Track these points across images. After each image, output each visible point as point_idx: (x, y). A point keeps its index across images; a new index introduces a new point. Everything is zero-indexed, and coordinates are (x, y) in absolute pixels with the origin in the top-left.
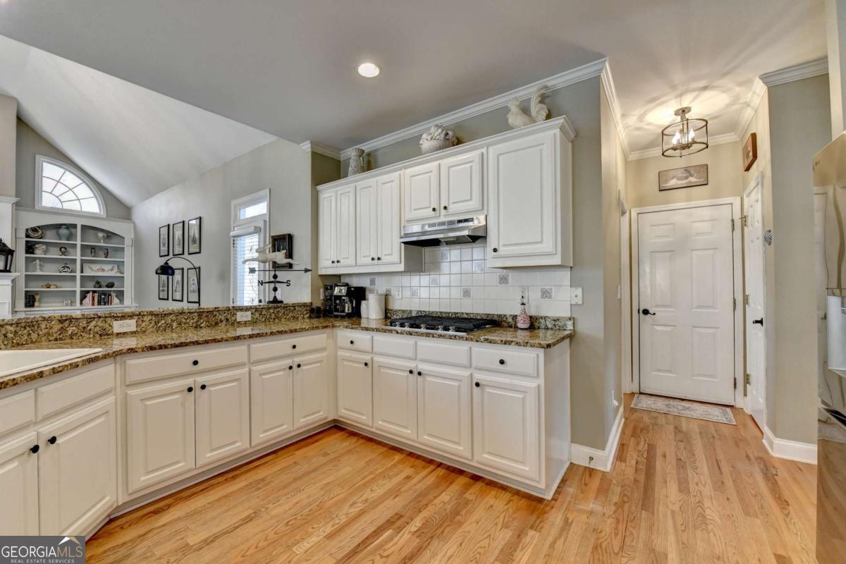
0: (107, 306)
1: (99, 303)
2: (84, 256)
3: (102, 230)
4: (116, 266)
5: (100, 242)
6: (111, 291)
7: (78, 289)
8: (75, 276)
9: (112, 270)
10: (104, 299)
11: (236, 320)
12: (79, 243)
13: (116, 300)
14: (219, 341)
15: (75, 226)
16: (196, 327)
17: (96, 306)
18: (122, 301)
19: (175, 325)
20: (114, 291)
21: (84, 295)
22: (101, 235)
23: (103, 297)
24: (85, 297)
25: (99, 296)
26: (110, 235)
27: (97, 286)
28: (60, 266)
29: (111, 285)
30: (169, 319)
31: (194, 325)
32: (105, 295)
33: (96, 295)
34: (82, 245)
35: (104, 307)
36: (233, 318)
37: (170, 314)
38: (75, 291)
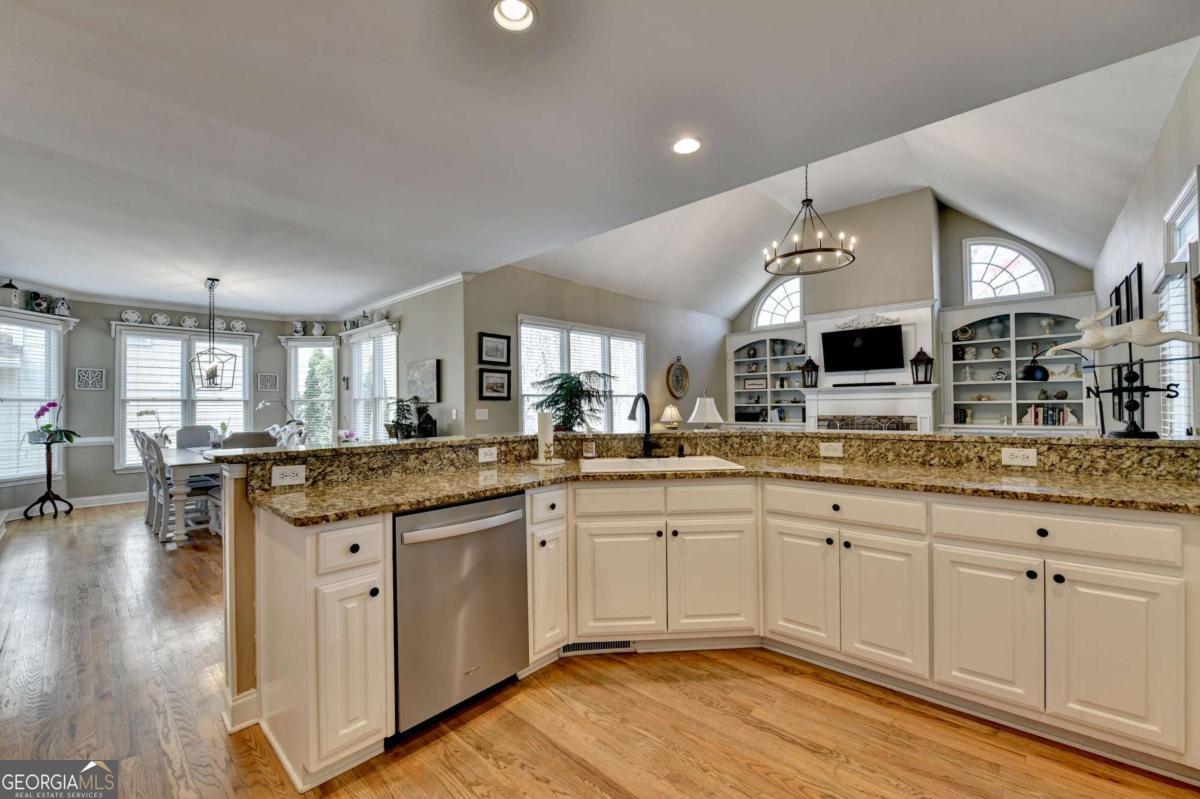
0: (1057, 427)
1: (1045, 422)
2: (1020, 356)
3: (1047, 316)
4: (1072, 367)
5: (1045, 333)
6: (1063, 404)
7: (1014, 402)
8: (1010, 384)
9: (1065, 372)
10: (1052, 415)
11: (999, 461)
12: (1012, 338)
13: (1071, 419)
14: (869, 485)
15: (1007, 316)
16: (923, 464)
17: (1041, 426)
18: (1080, 420)
19: (891, 456)
20: (1068, 405)
21: (1022, 411)
22: (1044, 322)
23: (1050, 412)
24: (1026, 413)
25: (1045, 412)
26: (1059, 321)
27: (1043, 396)
28: (992, 372)
29: (1063, 396)
30: (883, 447)
31: (920, 460)
32: (1053, 409)
33: (1041, 410)
34: (1017, 341)
35: (1054, 427)
36: (994, 458)
37: (885, 440)
38: (1010, 405)
